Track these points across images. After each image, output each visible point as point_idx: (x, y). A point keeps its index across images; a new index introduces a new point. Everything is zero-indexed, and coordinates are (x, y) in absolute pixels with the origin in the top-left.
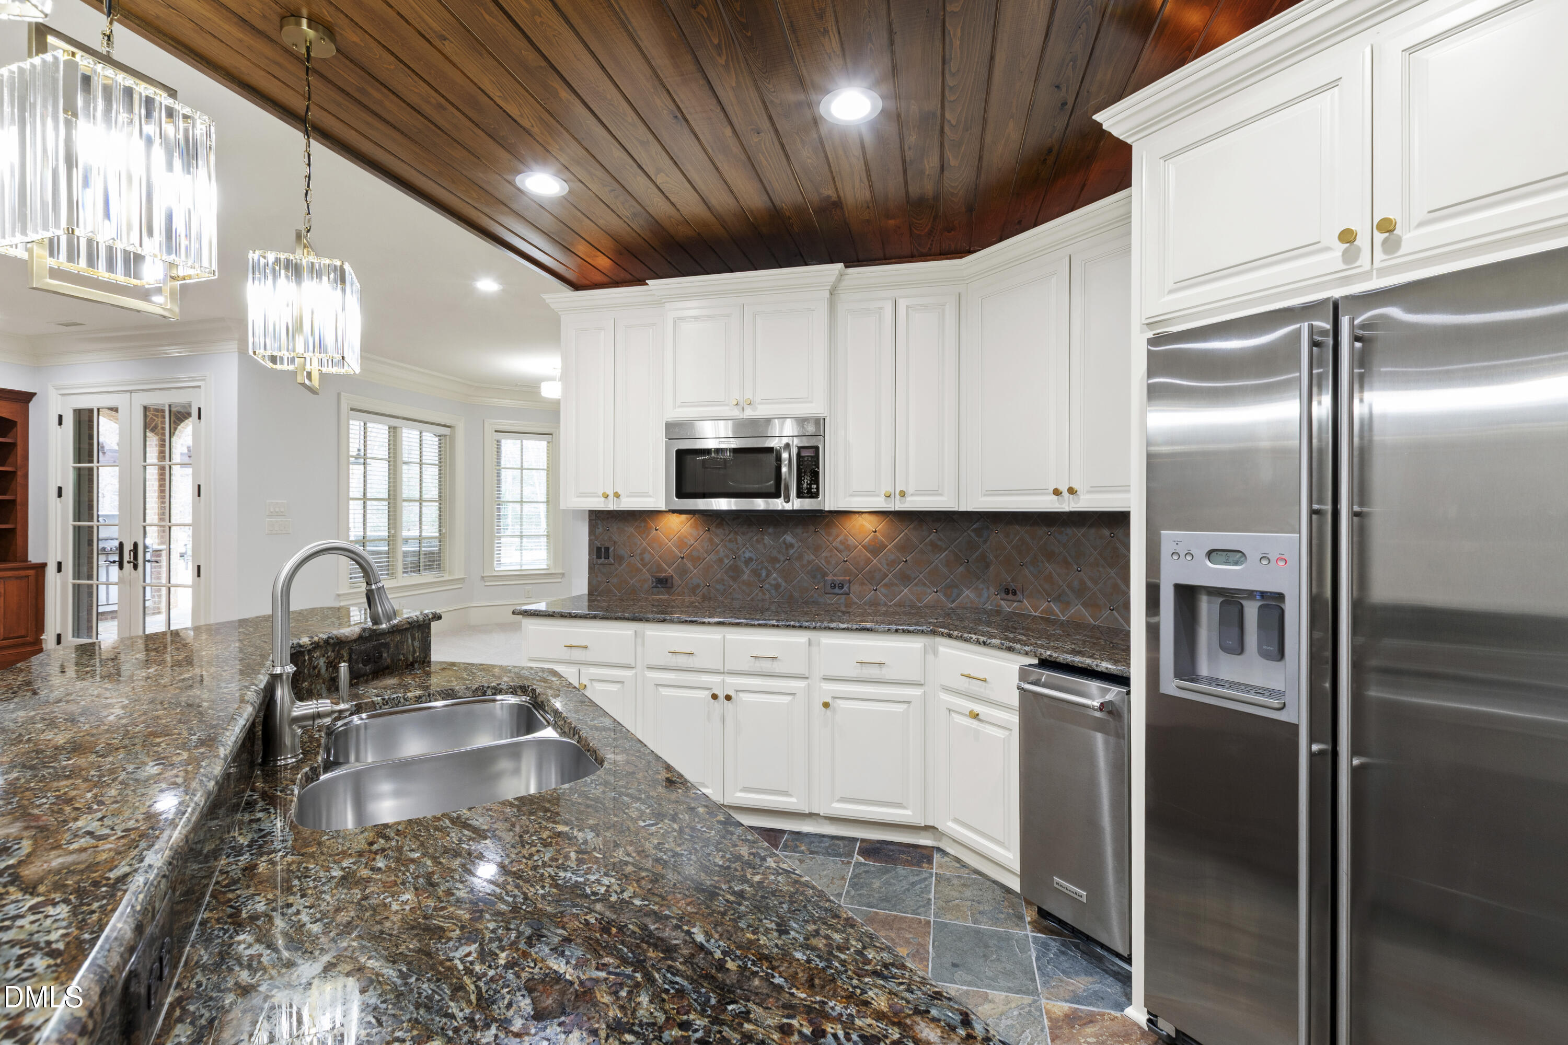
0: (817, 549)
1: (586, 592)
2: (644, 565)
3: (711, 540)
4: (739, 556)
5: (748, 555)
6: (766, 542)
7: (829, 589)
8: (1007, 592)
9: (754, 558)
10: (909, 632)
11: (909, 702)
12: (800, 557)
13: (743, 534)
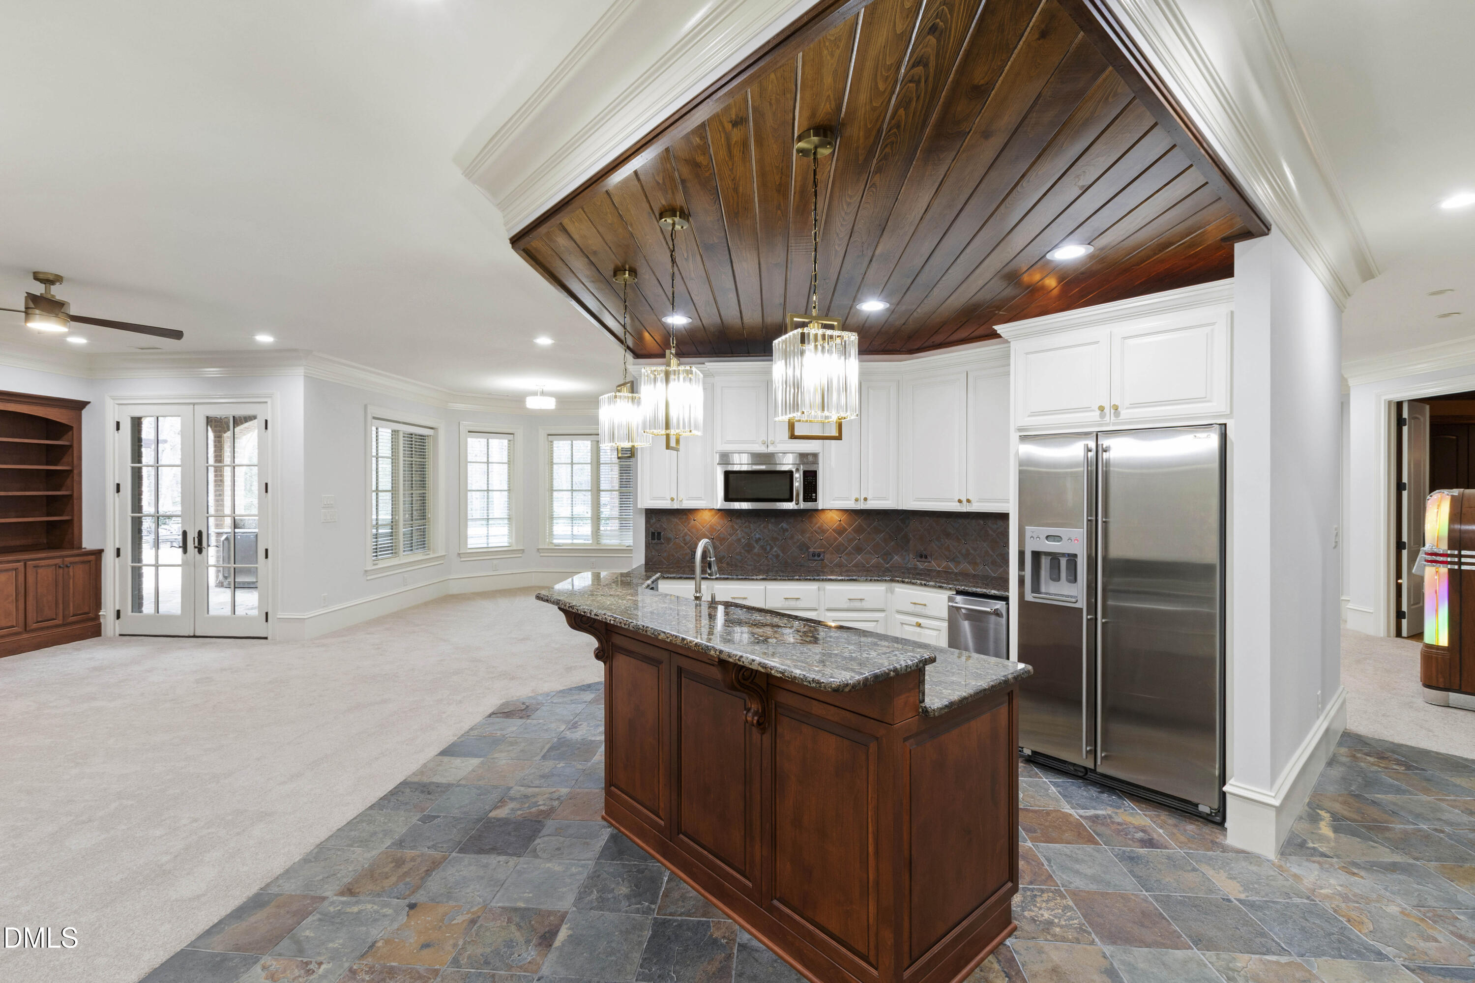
0: (803, 532)
1: (643, 562)
2: (686, 544)
3: (732, 527)
4: (752, 537)
5: (758, 536)
6: (770, 528)
7: (811, 558)
8: (921, 556)
9: (762, 538)
10: (878, 580)
11: (877, 621)
12: (792, 537)
13: (754, 522)
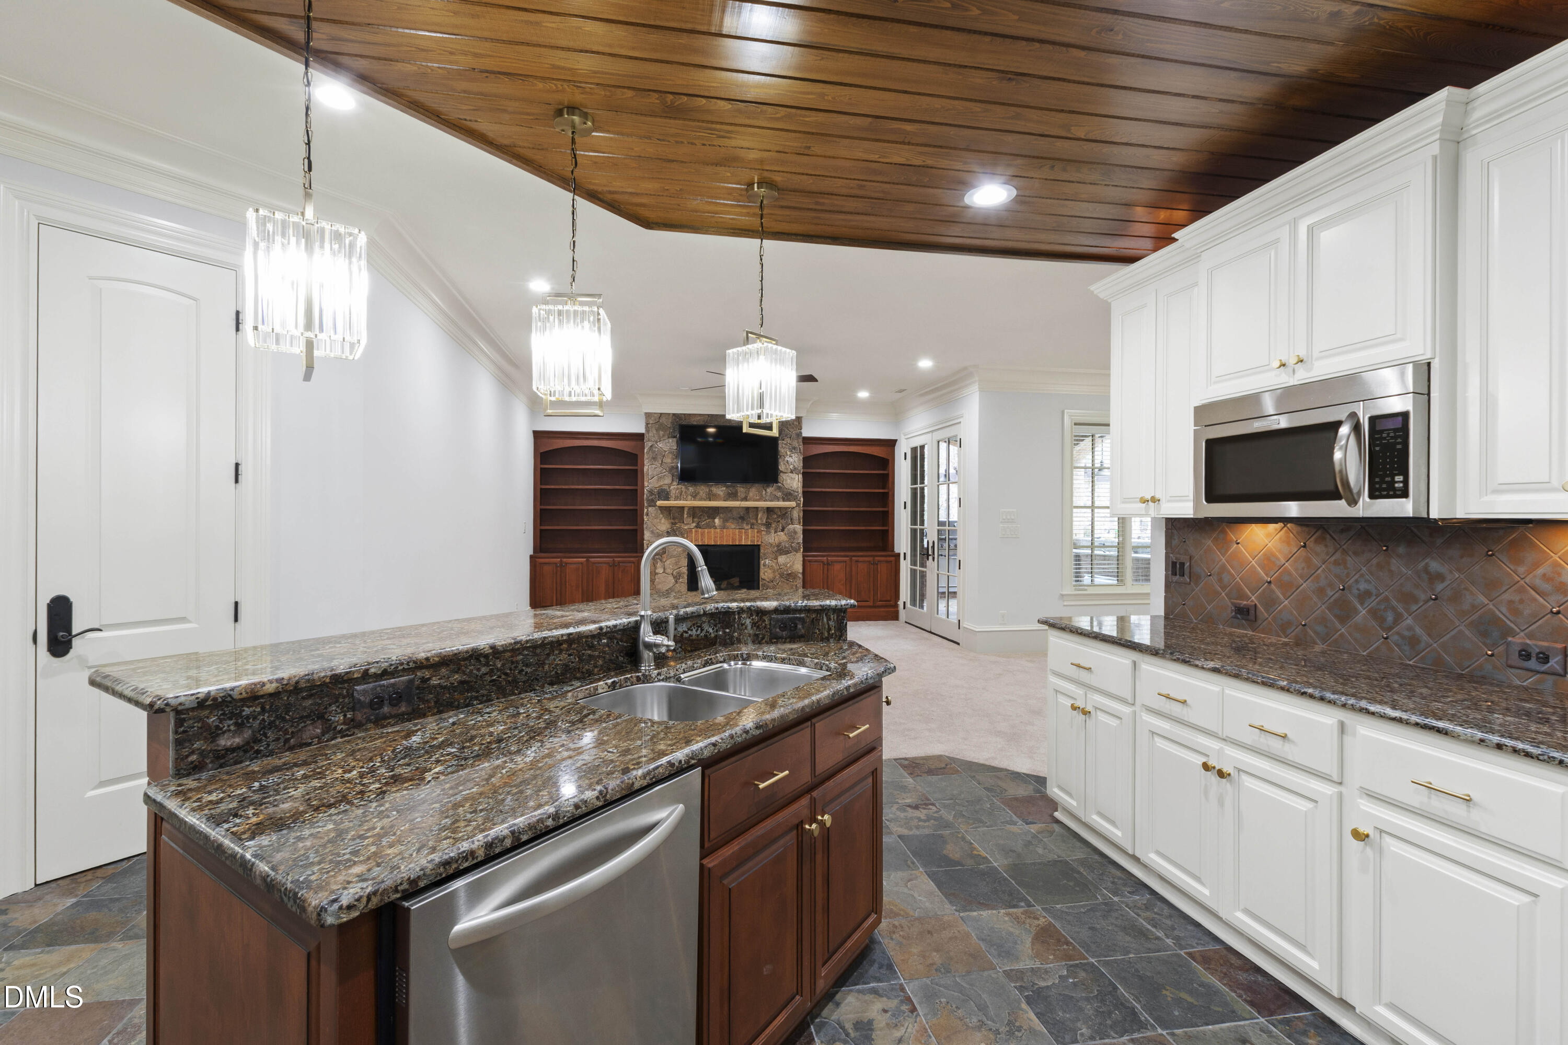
0: (1491, 586)
1: (1163, 614)
2: (1224, 588)
3: (1308, 561)
4: (1350, 587)
5: (1363, 586)
6: (1393, 568)
7: (1515, 659)
9: (1374, 591)
10: (1528, 755)
11: (1534, 895)
12: (1456, 597)
13: (1356, 553)
